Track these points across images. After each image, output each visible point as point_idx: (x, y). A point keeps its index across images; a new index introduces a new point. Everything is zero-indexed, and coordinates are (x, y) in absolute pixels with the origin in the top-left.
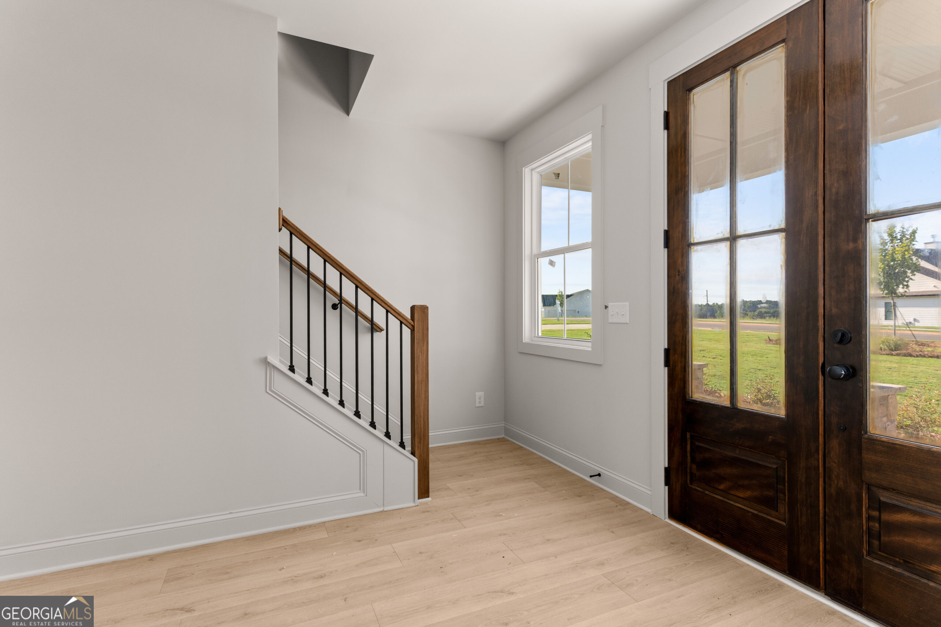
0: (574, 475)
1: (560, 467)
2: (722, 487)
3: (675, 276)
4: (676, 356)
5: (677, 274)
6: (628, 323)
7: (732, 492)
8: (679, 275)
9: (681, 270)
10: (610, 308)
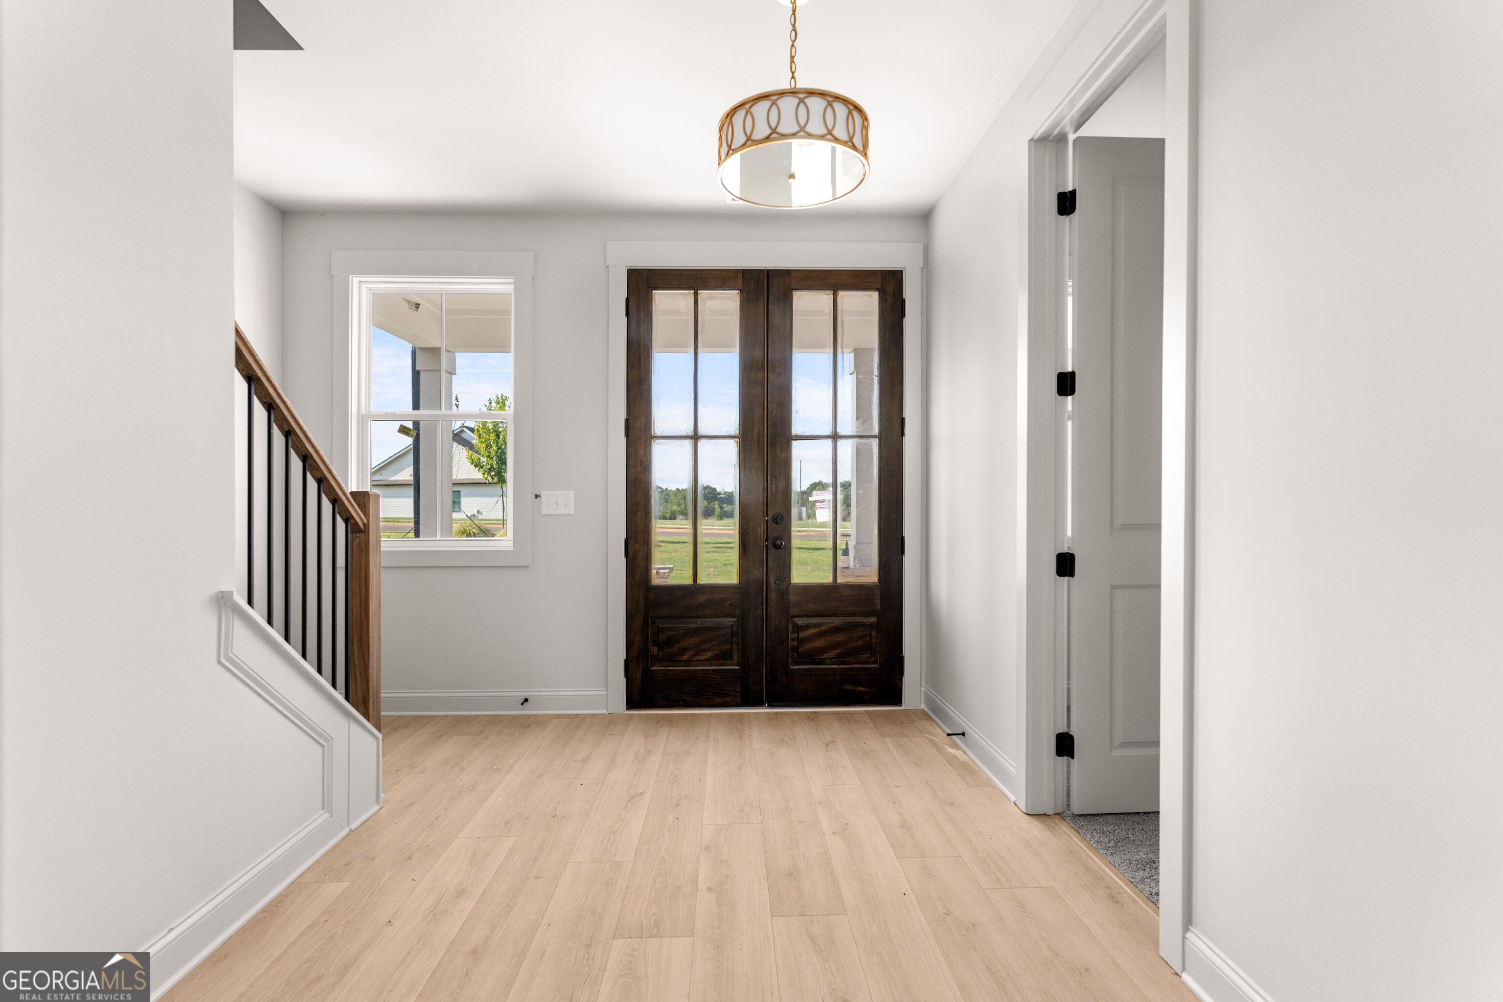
0: (479, 716)
1: (447, 716)
2: (685, 657)
3: (637, 466)
4: (638, 545)
5: (639, 464)
6: (573, 515)
7: (695, 659)
8: (641, 465)
9: (643, 460)
10: (544, 498)
